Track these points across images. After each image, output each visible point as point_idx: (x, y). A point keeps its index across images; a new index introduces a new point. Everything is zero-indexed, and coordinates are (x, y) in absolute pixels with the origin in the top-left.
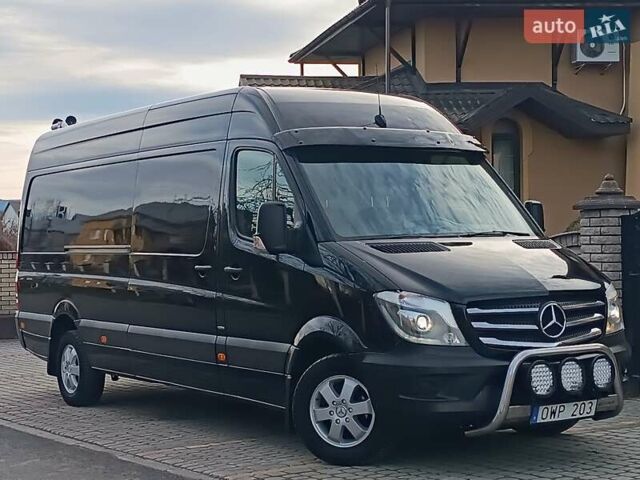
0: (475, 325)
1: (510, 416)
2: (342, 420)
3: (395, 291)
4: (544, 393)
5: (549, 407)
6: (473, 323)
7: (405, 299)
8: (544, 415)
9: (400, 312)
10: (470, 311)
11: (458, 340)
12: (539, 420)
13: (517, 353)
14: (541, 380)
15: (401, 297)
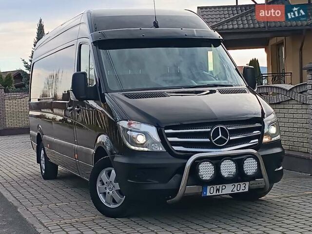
0: (170, 139)
1: (186, 192)
2: (111, 192)
3: (127, 120)
4: (208, 178)
5: (215, 187)
6: (168, 138)
7: (132, 125)
8: (211, 191)
9: (129, 132)
10: (166, 131)
11: (161, 149)
12: (208, 194)
13: (192, 155)
14: (206, 171)
15: (129, 124)
